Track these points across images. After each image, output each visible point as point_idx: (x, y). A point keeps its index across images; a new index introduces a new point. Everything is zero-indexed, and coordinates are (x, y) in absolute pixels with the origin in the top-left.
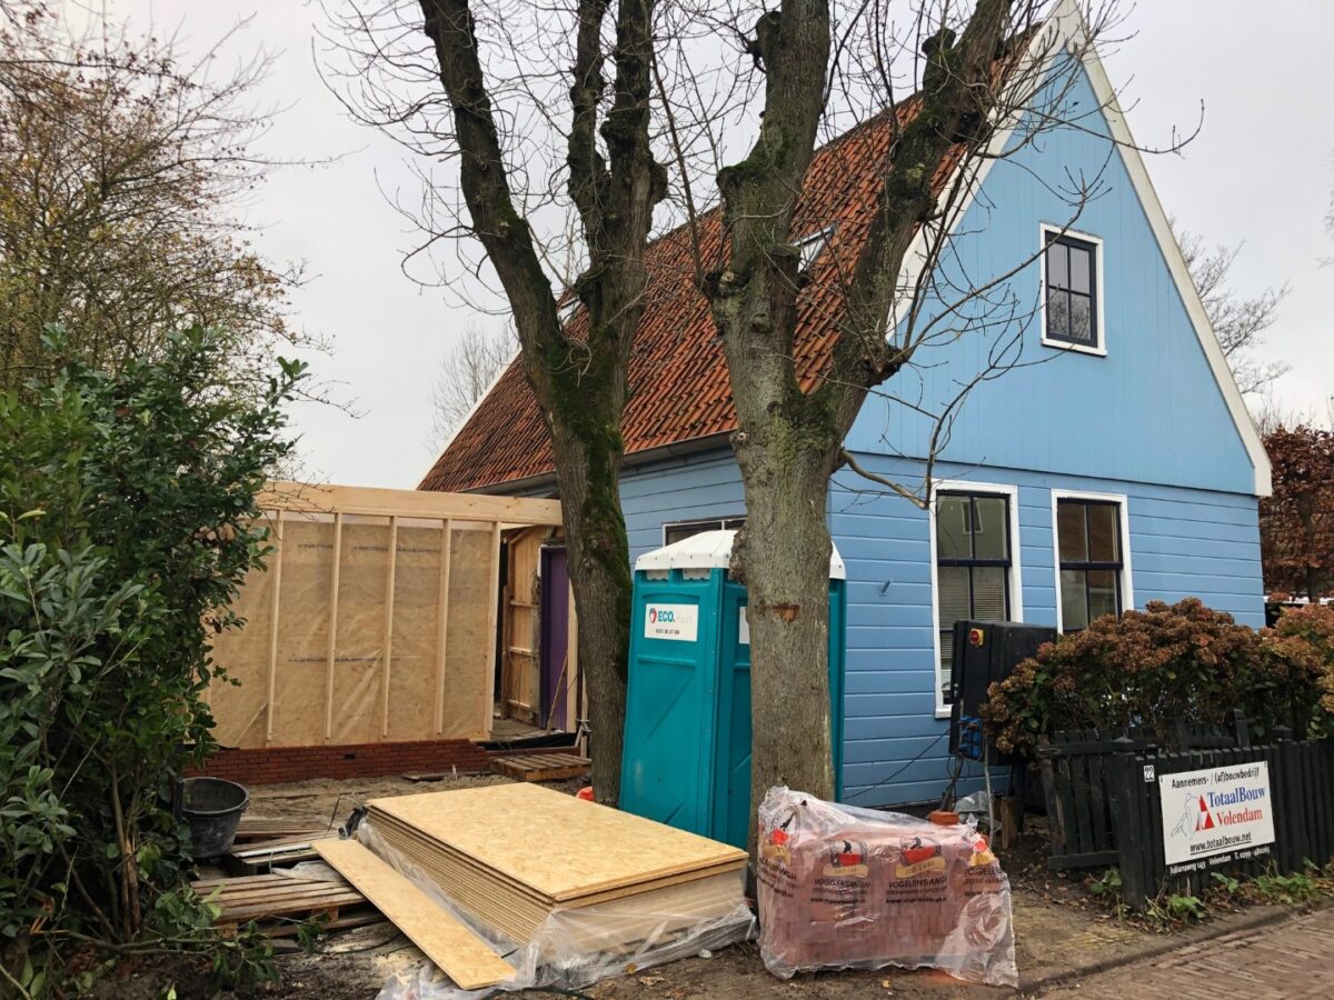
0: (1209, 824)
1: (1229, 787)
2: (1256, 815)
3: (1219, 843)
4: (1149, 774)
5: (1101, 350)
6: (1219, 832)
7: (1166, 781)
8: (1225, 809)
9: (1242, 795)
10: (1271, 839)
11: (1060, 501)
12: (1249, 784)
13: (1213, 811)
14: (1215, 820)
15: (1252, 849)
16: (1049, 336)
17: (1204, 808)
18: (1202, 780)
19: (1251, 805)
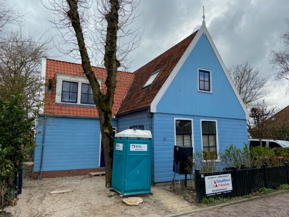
0: (216, 186)
1: (221, 179)
2: (228, 184)
3: (219, 190)
4: (202, 176)
5: (211, 92)
6: (219, 188)
7: (206, 178)
8: (220, 183)
9: (224, 180)
10: (232, 189)
11: (202, 122)
12: (226, 178)
13: (217, 184)
14: (218, 185)
15: (227, 191)
16: (200, 89)
17: (215, 183)
18: (215, 177)
19: (227, 182)
